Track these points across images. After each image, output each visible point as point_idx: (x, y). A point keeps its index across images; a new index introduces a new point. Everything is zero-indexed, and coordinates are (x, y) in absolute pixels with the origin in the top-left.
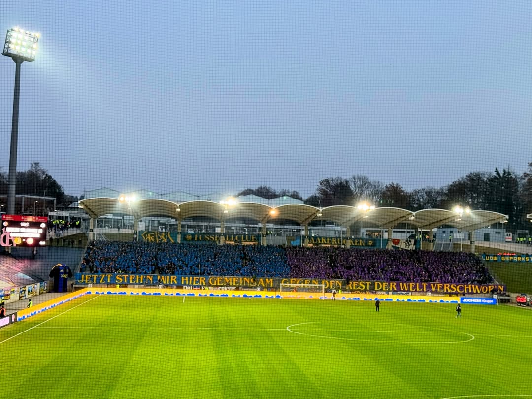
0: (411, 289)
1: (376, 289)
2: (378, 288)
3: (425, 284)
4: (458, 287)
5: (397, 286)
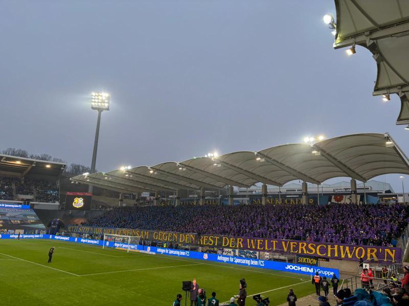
0: (258, 248)
1: (223, 245)
2: (225, 244)
3: (274, 242)
4: (318, 248)
5: (245, 242)
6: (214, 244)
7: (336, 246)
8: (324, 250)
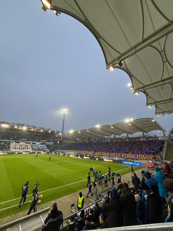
0: (114, 156)
1: (103, 155)
3: (119, 154)
4: (134, 156)
5: (109, 154)
6: (100, 155)
7: (140, 155)
8: (136, 156)
